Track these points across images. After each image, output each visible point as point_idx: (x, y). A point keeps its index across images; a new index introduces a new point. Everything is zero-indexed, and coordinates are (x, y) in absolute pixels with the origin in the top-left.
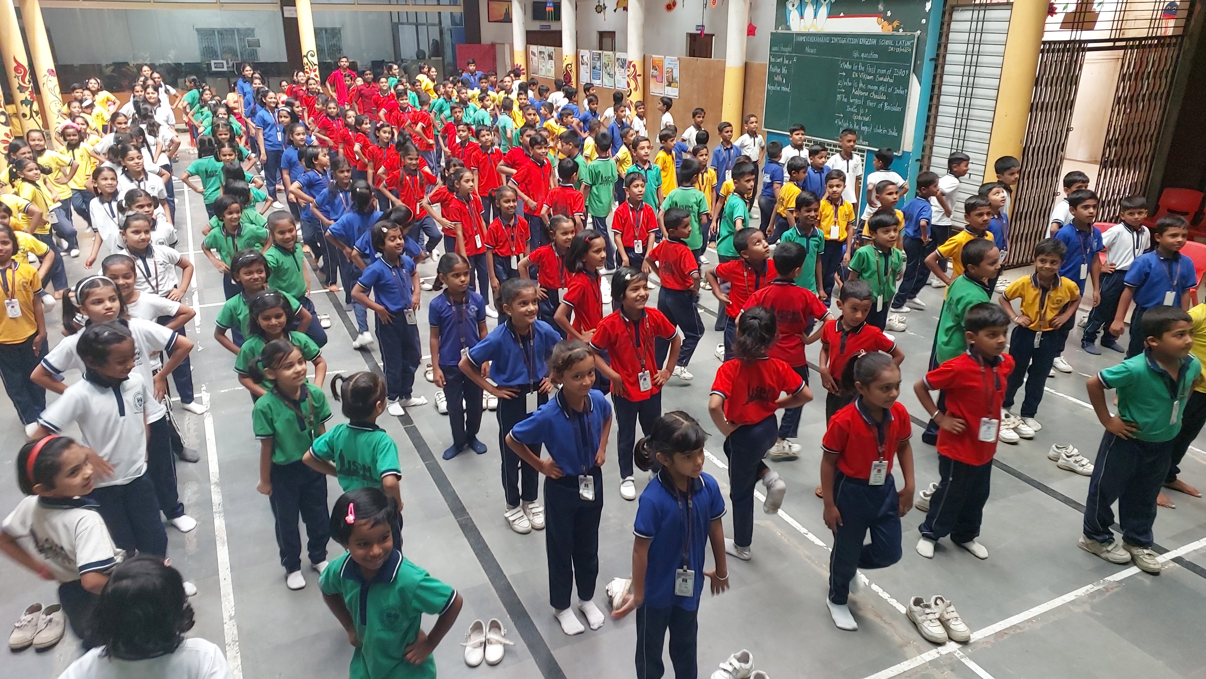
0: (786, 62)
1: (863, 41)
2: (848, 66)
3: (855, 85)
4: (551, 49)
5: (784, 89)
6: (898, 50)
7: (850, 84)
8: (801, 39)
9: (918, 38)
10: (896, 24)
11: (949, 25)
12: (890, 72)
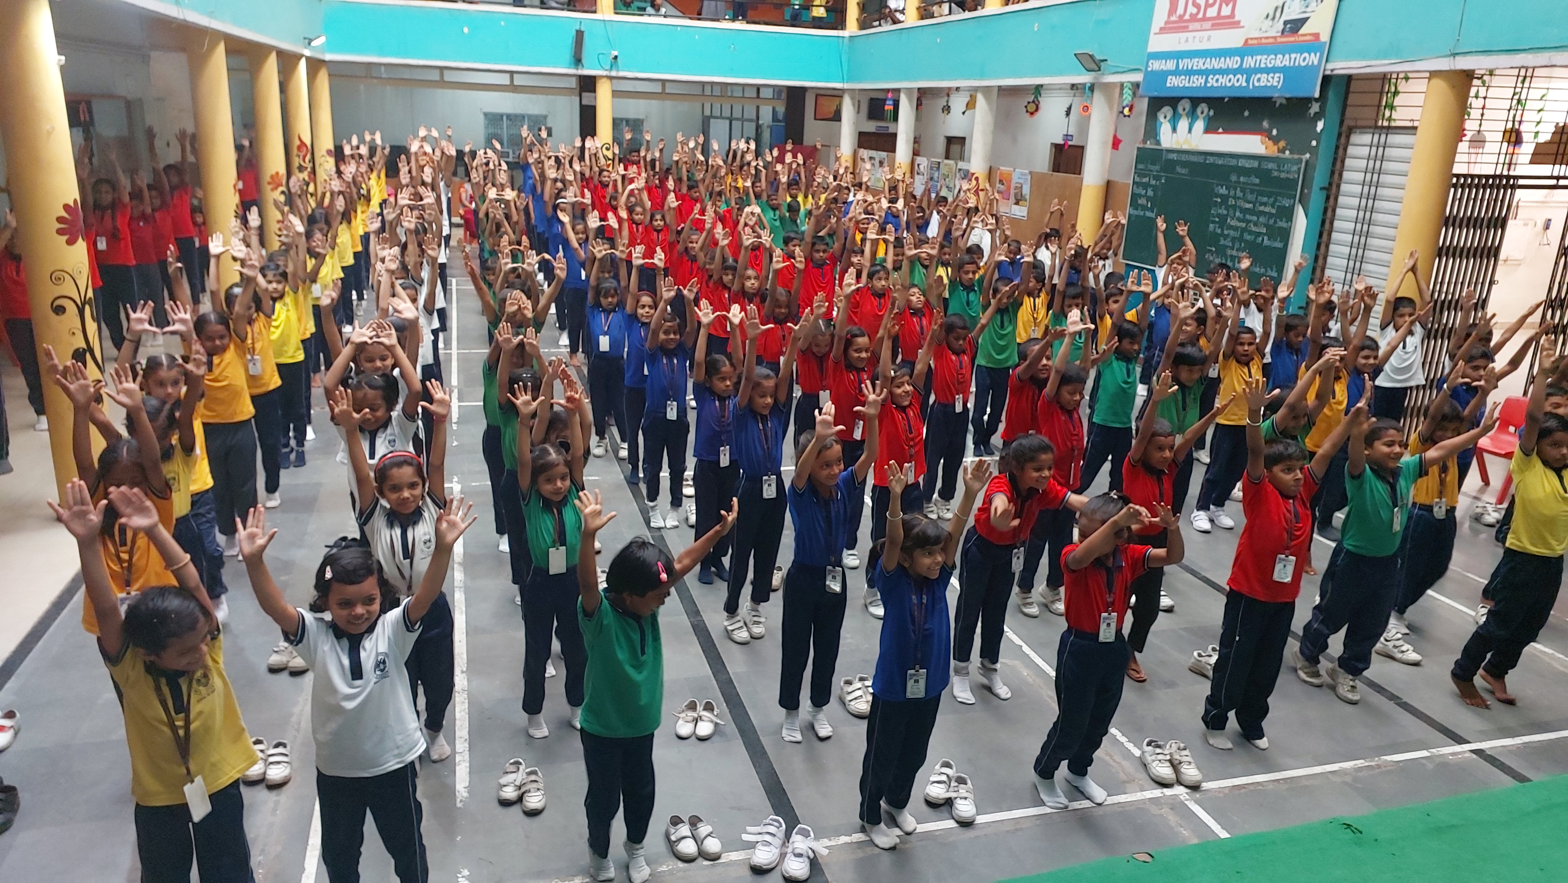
0: (1153, 182)
1: (1242, 163)
2: (1223, 191)
3: (1231, 212)
4: (884, 154)
6: (1283, 175)
7: (1225, 212)
8: (1172, 156)
9: (1307, 162)
10: (1282, 144)
11: (1345, 150)
12: (1272, 200)
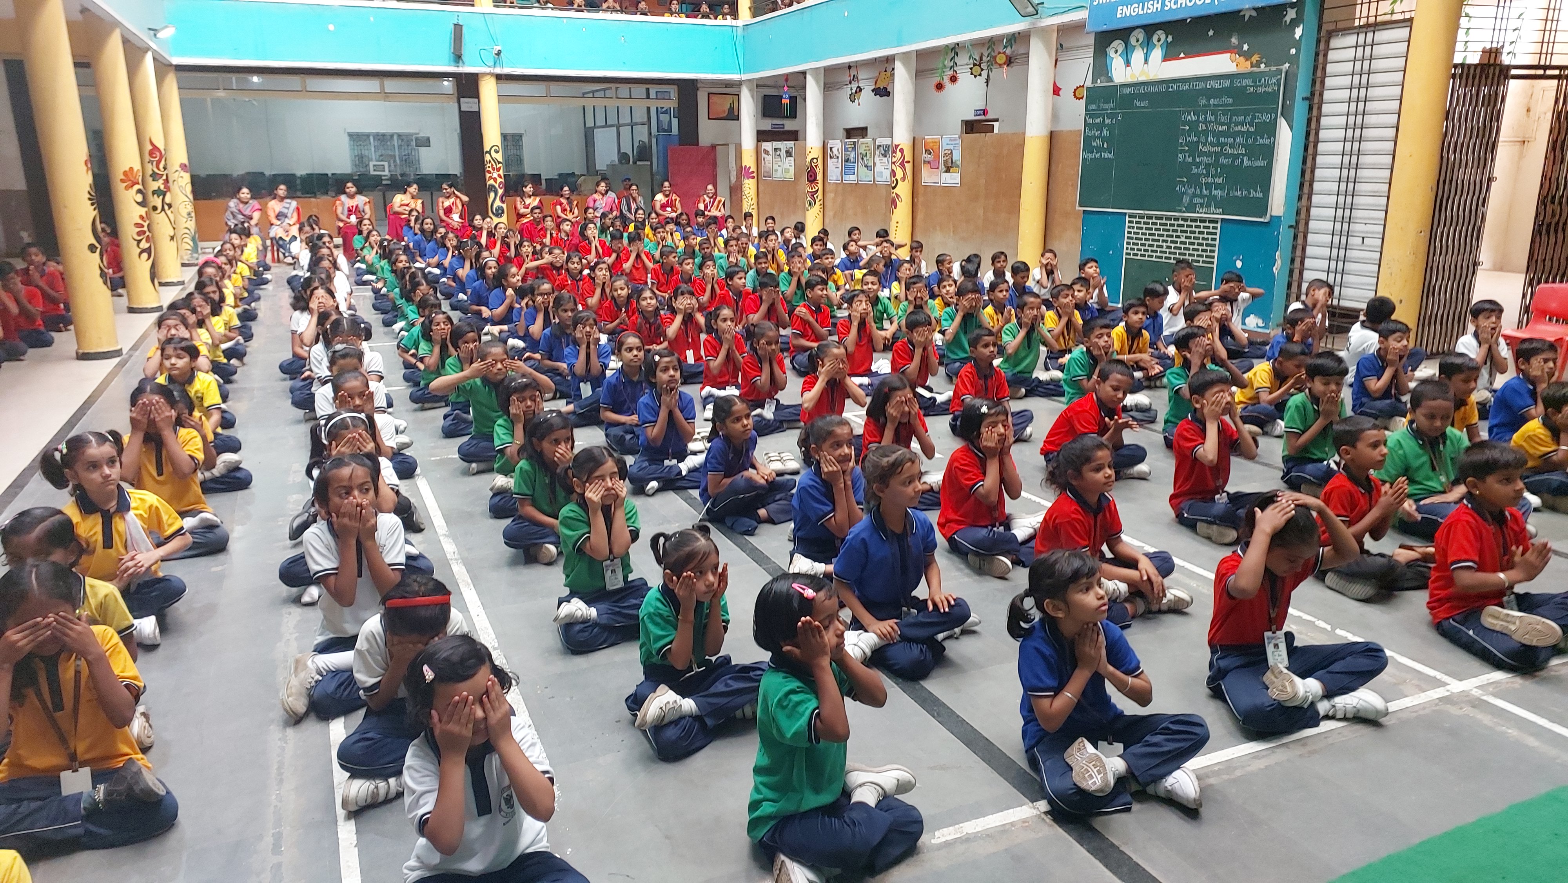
0: (1109, 121)
1: (1211, 84)
2: (1192, 117)
4: (791, 144)
5: (1104, 155)
6: (1260, 90)
7: (1195, 139)
8: (1127, 91)
9: (1287, 73)
10: (1255, 58)
11: (1326, 55)
12: (1249, 118)
